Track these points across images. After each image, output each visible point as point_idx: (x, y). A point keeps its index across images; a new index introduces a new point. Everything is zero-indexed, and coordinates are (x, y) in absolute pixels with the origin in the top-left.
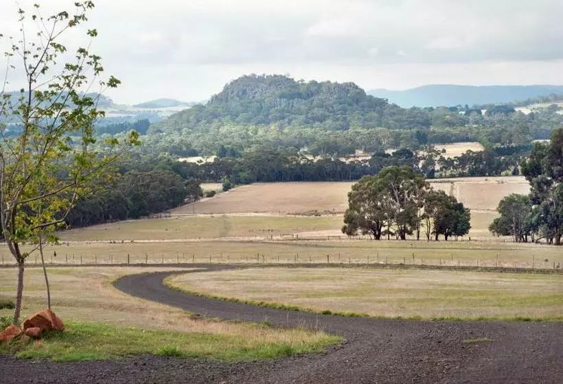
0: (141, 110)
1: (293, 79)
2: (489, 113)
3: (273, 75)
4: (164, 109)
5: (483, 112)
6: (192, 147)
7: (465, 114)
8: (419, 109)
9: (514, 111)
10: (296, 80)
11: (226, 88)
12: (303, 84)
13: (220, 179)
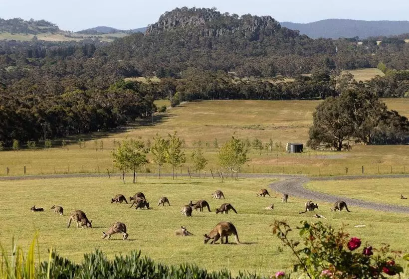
0: (84, 36)
1: (219, 12)
2: (383, 44)
3: (201, 9)
4: (103, 36)
5: (378, 43)
6: (136, 68)
7: (363, 44)
8: (324, 39)
9: (405, 42)
10: (222, 13)
11: (162, 18)
12: (227, 17)
13: (166, 96)
